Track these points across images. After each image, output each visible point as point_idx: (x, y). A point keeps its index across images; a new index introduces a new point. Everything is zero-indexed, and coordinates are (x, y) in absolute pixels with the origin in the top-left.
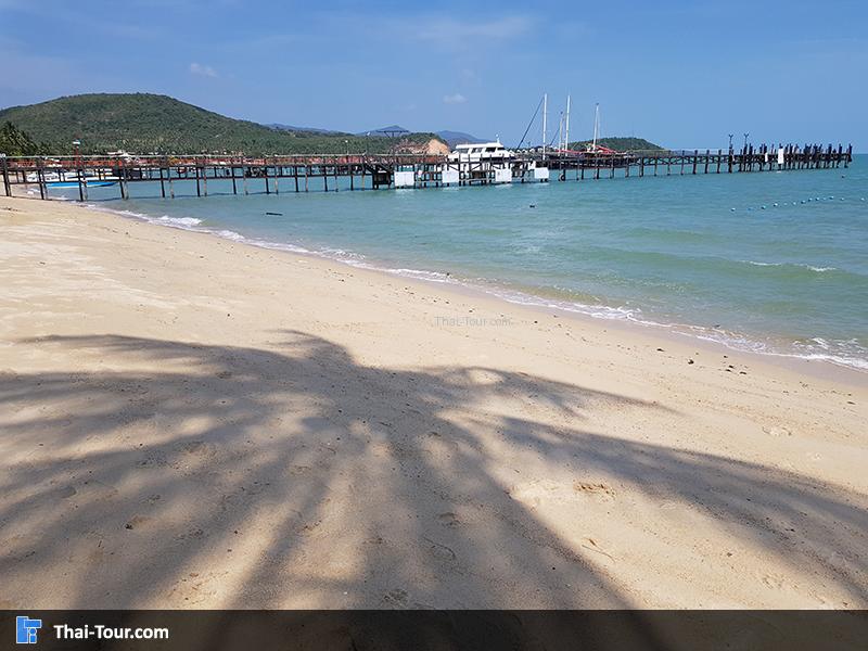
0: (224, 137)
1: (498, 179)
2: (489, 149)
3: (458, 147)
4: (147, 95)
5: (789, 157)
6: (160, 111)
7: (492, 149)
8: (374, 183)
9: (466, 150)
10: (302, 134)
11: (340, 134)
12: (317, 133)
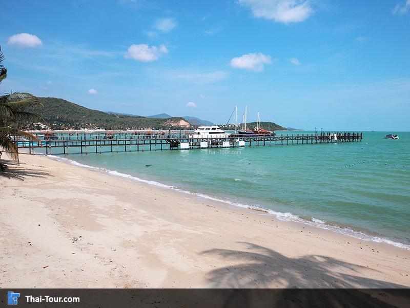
0: (87, 117)
1: (224, 145)
2: (213, 129)
3: (199, 127)
4: (53, 98)
5: (339, 137)
6: (58, 106)
7: (214, 129)
8: (171, 147)
9: (203, 129)
10: (122, 117)
11: (140, 117)
12: (129, 116)
